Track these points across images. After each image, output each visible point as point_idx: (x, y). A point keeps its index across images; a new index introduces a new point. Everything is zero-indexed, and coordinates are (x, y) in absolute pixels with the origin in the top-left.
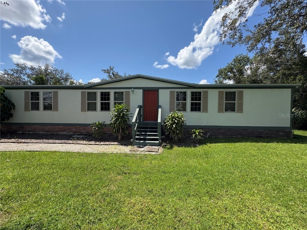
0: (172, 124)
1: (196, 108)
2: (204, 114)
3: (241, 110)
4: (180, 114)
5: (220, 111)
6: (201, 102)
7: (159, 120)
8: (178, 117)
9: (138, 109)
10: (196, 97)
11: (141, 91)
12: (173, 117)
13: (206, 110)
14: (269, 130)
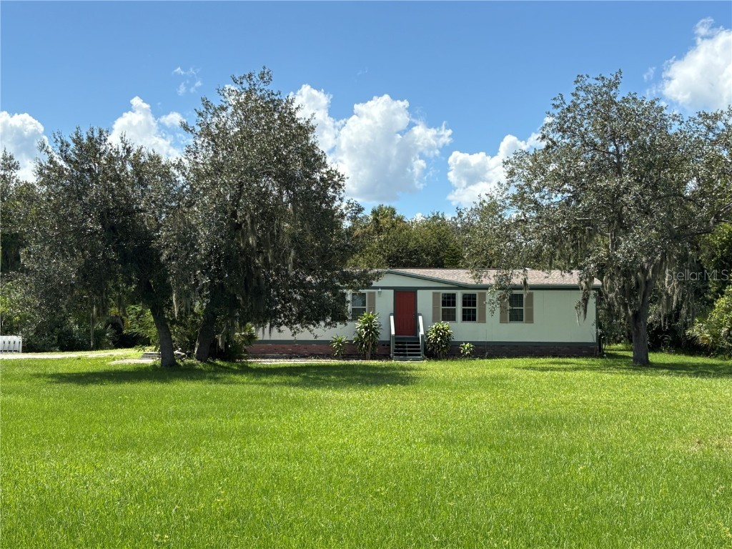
0: (436, 338)
1: (469, 316)
2: (481, 325)
3: (530, 320)
4: (446, 325)
5: (502, 320)
6: (477, 308)
7: (422, 332)
8: (443, 329)
9: (392, 318)
10: (469, 301)
11: (392, 291)
12: (438, 329)
13: (483, 320)
14: (568, 347)
